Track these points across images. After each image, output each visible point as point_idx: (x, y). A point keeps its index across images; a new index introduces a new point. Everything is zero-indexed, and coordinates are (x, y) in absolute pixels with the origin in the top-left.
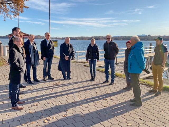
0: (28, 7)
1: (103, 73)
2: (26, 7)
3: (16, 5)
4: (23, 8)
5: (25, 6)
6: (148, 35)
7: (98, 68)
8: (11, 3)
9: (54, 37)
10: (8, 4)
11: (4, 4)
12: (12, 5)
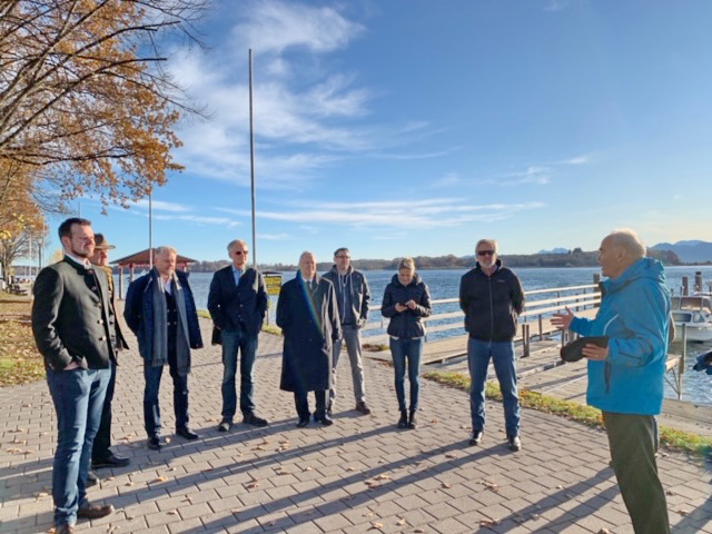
0: (182, 168)
1: (453, 390)
2: (173, 167)
3: (142, 161)
4: (165, 170)
5: (171, 162)
6: (572, 250)
7: (432, 371)
8: (124, 156)
9: (273, 264)
10: (116, 160)
11: (104, 159)
12: (129, 161)
